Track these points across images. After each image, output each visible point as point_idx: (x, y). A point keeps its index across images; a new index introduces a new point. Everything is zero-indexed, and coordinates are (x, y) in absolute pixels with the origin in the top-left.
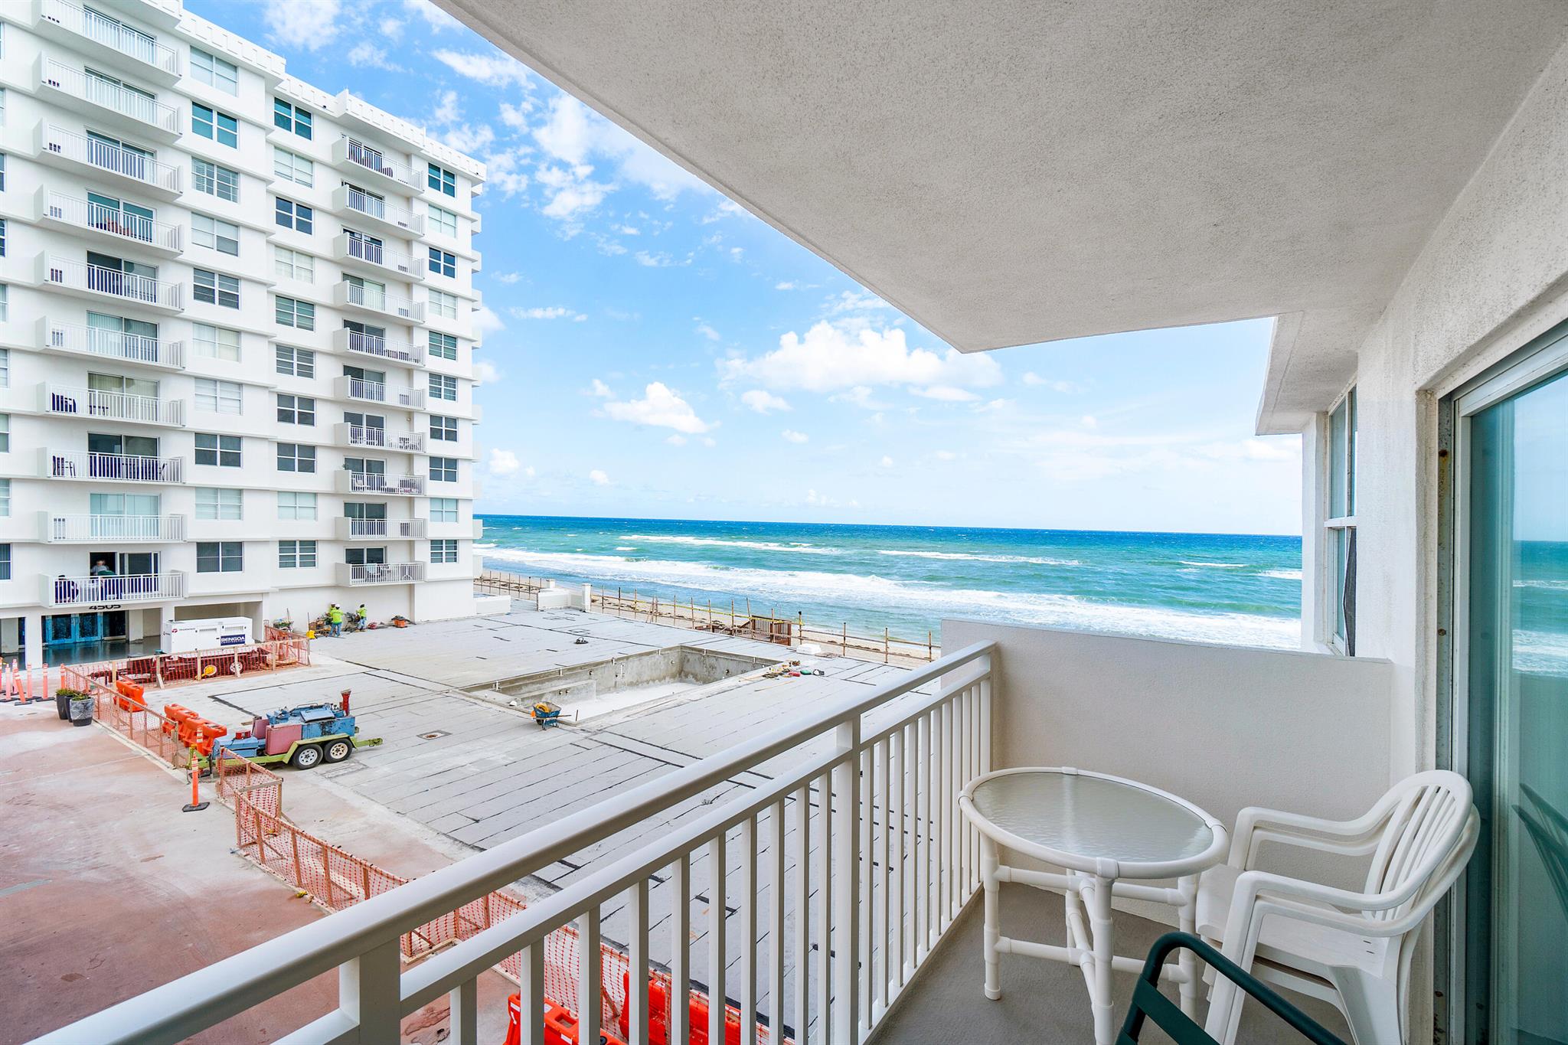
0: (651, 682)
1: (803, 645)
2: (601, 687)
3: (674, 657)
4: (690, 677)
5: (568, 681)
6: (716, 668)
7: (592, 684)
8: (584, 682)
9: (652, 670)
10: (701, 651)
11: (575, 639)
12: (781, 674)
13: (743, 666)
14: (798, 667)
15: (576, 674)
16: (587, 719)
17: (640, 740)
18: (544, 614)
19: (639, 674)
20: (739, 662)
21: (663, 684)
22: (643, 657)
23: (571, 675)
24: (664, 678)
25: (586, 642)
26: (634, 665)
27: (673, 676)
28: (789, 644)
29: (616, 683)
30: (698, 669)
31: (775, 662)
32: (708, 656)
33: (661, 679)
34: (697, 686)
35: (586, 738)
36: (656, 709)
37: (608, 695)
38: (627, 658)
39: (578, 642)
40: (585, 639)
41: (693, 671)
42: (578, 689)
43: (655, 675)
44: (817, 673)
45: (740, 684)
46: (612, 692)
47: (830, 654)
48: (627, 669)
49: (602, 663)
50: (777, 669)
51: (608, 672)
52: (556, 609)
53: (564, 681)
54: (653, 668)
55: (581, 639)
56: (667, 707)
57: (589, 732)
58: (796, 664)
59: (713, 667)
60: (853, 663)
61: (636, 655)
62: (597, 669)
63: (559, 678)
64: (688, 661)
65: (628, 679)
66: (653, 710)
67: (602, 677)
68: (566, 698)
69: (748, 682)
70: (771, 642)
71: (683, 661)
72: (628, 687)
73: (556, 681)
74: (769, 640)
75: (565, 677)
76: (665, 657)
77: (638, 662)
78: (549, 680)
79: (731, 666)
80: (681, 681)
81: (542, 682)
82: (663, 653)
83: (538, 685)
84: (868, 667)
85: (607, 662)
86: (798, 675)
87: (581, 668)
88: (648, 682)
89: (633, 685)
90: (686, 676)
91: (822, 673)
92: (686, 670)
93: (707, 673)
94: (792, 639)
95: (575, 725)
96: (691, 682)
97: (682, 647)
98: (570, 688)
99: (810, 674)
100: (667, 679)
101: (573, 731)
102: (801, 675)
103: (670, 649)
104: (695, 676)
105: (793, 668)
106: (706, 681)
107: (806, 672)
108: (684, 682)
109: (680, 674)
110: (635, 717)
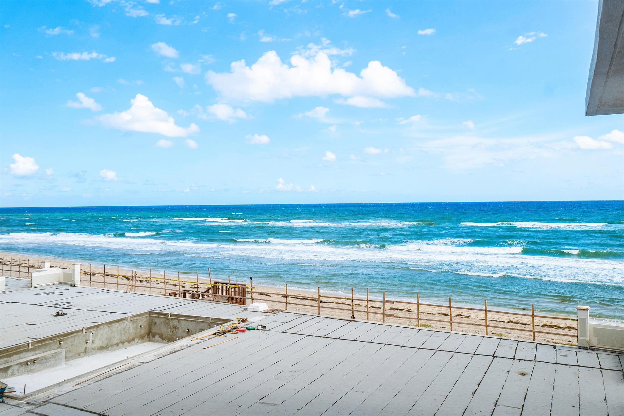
0: (121, 345)
1: (254, 304)
2: (71, 354)
3: (143, 322)
4: (157, 338)
5: (37, 352)
6: (178, 328)
7: (61, 352)
8: (53, 352)
9: (121, 334)
10: (166, 315)
11: (55, 310)
12: (229, 331)
13: (201, 326)
14: (245, 323)
15: (45, 345)
16: (35, 392)
17: (81, 408)
18: (38, 291)
19: (109, 339)
20: (198, 322)
21: (132, 345)
22: (113, 324)
23: (40, 346)
24: (133, 340)
25: (65, 314)
26: (104, 332)
27: (142, 338)
28: (244, 304)
29: (86, 348)
30: (164, 330)
31: (227, 321)
32: (172, 319)
33: (130, 341)
34: (162, 345)
35: (28, 411)
36: (108, 374)
37: (79, 359)
38: (98, 326)
39: (58, 315)
40: (65, 311)
41: (159, 332)
42: (46, 359)
43: (124, 338)
44: (260, 328)
45: (192, 343)
46: (82, 357)
47: (275, 310)
48: (97, 336)
49: (72, 333)
50: (227, 326)
51: (78, 340)
52: (49, 285)
53: (32, 353)
54: (123, 332)
55: (60, 312)
56: (118, 371)
57: (34, 404)
58: (244, 321)
59: (175, 328)
60: (292, 317)
61: (106, 324)
62: (67, 339)
63: (28, 350)
64: (155, 323)
65: (98, 343)
66: (104, 376)
67: (72, 345)
68: (34, 367)
69: (199, 341)
70: (228, 302)
71: (151, 324)
72: (99, 351)
73: (24, 354)
74: (227, 301)
75: (34, 349)
76: (134, 323)
77: (108, 329)
78: (16, 354)
79: (191, 326)
80: (149, 341)
81: (9, 356)
82: (132, 319)
83: (6, 359)
84: (304, 318)
85: (78, 332)
86: (243, 331)
87: (51, 339)
88: (117, 345)
89: (102, 348)
90: (154, 336)
91: (264, 328)
92: (153, 331)
93: (171, 333)
94: (246, 300)
95: (22, 399)
96: (157, 341)
97: (150, 313)
98: (37, 359)
99: (254, 329)
100: (136, 340)
101: (18, 406)
102: (247, 331)
103: (139, 315)
104: (161, 336)
105: (242, 324)
106: (171, 339)
107: (251, 328)
108: (152, 341)
109: (148, 335)
110: (85, 384)
